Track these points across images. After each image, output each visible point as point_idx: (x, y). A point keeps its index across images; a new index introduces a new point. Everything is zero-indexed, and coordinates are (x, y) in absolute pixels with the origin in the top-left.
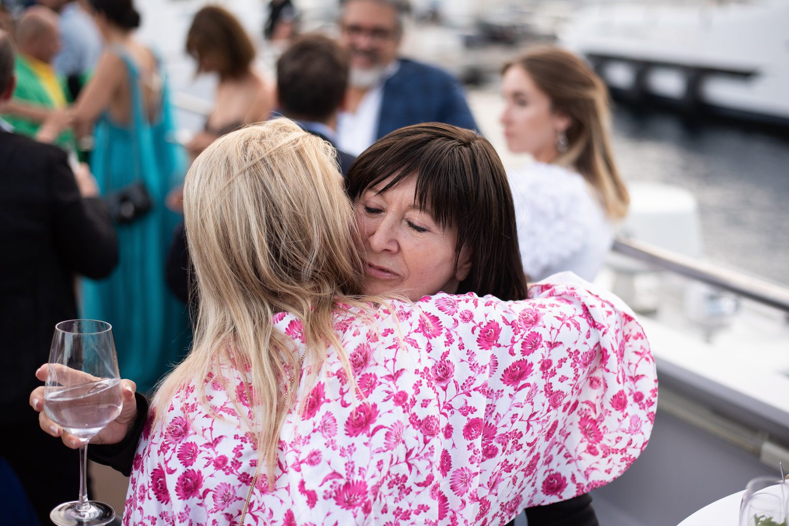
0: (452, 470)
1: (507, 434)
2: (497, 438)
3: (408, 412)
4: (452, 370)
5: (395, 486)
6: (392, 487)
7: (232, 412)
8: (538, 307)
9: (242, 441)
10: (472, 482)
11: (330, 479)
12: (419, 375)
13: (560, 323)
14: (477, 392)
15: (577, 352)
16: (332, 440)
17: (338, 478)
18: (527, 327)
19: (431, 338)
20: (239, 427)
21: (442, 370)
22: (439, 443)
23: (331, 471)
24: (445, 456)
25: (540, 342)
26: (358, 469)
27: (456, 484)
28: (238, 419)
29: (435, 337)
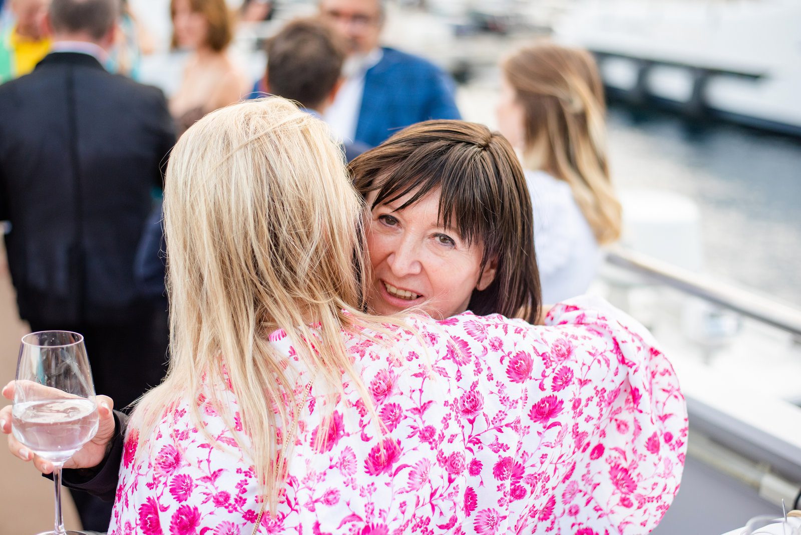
0: (477, 510)
1: (536, 475)
2: (525, 478)
3: (436, 448)
4: (481, 402)
5: (418, 529)
6: (416, 531)
7: (233, 443)
8: (570, 337)
9: (246, 475)
10: (499, 526)
11: (349, 522)
12: (449, 407)
13: (592, 358)
14: (510, 429)
15: (604, 390)
16: (352, 479)
17: (358, 521)
18: (559, 360)
19: (461, 365)
20: (241, 460)
21: (470, 401)
22: (464, 480)
23: (350, 513)
24: (469, 494)
25: (571, 378)
26: (378, 512)
27: (481, 526)
28: (240, 450)
29: (465, 364)
